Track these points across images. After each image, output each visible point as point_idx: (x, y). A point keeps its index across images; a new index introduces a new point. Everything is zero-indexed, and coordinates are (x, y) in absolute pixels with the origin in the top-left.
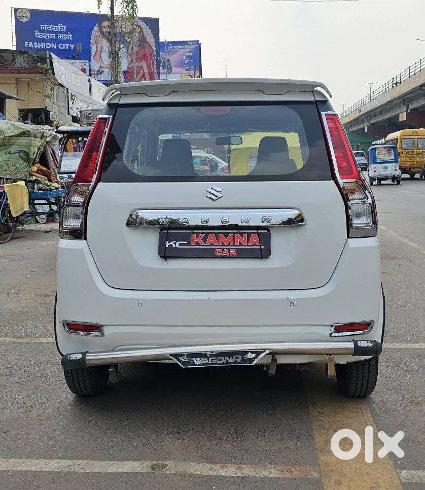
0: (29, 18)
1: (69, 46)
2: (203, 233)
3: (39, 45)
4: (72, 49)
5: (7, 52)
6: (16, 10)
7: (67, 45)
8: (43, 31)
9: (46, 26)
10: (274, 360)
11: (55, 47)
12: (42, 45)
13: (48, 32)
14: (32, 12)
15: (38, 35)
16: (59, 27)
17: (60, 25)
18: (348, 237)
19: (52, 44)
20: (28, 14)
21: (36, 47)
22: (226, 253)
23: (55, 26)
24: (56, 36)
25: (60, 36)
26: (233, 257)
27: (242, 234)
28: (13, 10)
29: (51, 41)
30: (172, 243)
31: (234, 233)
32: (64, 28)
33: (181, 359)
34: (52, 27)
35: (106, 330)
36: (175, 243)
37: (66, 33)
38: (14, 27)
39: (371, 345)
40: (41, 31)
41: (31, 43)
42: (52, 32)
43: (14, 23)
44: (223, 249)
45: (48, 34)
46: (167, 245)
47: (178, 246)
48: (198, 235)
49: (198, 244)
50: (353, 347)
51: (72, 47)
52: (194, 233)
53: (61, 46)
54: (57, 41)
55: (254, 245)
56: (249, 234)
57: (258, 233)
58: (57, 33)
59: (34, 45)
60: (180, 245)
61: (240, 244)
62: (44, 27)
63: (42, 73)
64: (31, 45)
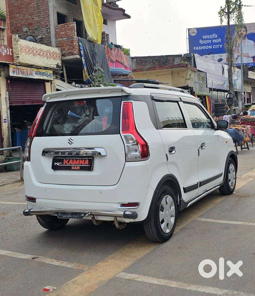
0: (196, 33)
1: (219, 46)
2: (68, 159)
3: (202, 48)
4: (221, 47)
5: (170, 56)
6: (189, 30)
7: (218, 46)
8: (204, 39)
9: (206, 36)
10: (93, 218)
11: (211, 48)
12: (203, 48)
13: (207, 39)
14: (198, 29)
15: (201, 42)
16: (213, 35)
17: (214, 35)
18: (126, 161)
19: (209, 46)
20: (196, 31)
21: (200, 49)
22: (76, 168)
23: (211, 36)
24: (212, 41)
25: (214, 41)
26: (78, 170)
27: (82, 160)
28: (187, 30)
29: (208, 44)
30: (57, 163)
31: (80, 159)
32: (216, 36)
33: (59, 214)
34: (209, 37)
35: (37, 200)
36: (58, 163)
37: (217, 38)
38: (188, 39)
39: (130, 213)
40: (203, 40)
41: (197, 47)
42: (209, 39)
43: (188, 37)
44: (75, 166)
45: (207, 41)
46: (55, 164)
47: (59, 165)
48: (66, 159)
49: (66, 164)
50: (123, 214)
51: (221, 46)
52: (65, 159)
53: (214, 47)
54: (212, 44)
55: (87, 165)
56: (85, 160)
57: (88, 159)
58: (212, 39)
59: (199, 48)
60: (60, 164)
61: (82, 164)
62: (204, 37)
63: (184, 67)
64: (197, 48)
